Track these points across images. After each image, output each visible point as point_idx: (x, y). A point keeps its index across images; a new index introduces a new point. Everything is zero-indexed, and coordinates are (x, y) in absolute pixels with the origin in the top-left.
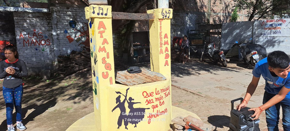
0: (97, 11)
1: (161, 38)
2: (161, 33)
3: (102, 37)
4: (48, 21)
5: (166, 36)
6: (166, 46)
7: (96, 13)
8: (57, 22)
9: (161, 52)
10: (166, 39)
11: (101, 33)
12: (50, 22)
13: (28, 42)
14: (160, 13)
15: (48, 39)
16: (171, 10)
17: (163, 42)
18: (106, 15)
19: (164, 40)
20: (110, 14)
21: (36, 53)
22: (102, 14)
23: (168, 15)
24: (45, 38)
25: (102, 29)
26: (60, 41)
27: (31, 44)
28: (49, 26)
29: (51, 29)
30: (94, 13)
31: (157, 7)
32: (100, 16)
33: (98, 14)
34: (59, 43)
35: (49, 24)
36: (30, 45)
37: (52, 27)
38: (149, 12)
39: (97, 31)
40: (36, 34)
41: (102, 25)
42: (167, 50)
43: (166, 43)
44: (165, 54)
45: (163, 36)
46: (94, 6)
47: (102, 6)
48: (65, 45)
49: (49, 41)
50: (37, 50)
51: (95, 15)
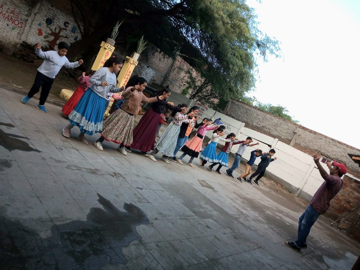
0: (109, 47)
1: (127, 72)
2: (129, 69)
3: (105, 57)
4: (30, 7)
5: (130, 72)
6: (128, 76)
7: (108, 47)
8: (37, 13)
9: (125, 78)
10: (129, 73)
11: (106, 56)
12: (31, 10)
13: (4, 16)
14: (132, 61)
15: (22, 23)
16: (138, 62)
17: (127, 74)
18: (111, 50)
19: (128, 73)
20: (113, 51)
21: (6, 28)
22: (110, 49)
23: (135, 63)
24: (20, 20)
25: (107, 55)
26: (31, 29)
27: (6, 18)
28: (29, 12)
29: (30, 15)
30: (107, 47)
31: (132, 58)
32: (109, 49)
33: (109, 48)
34: (29, 30)
35: (29, 10)
36: (4, 18)
37: (31, 14)
38: (127, 57)
39: (105, 54)
40: (14, 12)
41: (108, 53)
42: (127, 78)
43: (128, 75)
44: (126, 79)
45: (129, 71)
46: (109, 45)
47: (112, 46)
48: (33, 34)
49: (22, 24)
50: (8, 25)
51: (107, 48)
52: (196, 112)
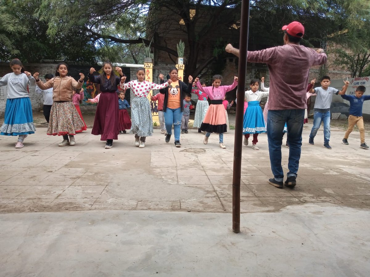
0: (146, 65)
3: (148, 76)
7: (146, 66)
16: (184, 65)
18: (150, 67)
20: (152, 67)
22: (148, 67)
23: (181, 68)
25: (148, 73)
30: (145, 66)
32: (147, 67)
41: (148, 71)
46: (146, 63)
47: (148, 64)
52: (173, 73)
